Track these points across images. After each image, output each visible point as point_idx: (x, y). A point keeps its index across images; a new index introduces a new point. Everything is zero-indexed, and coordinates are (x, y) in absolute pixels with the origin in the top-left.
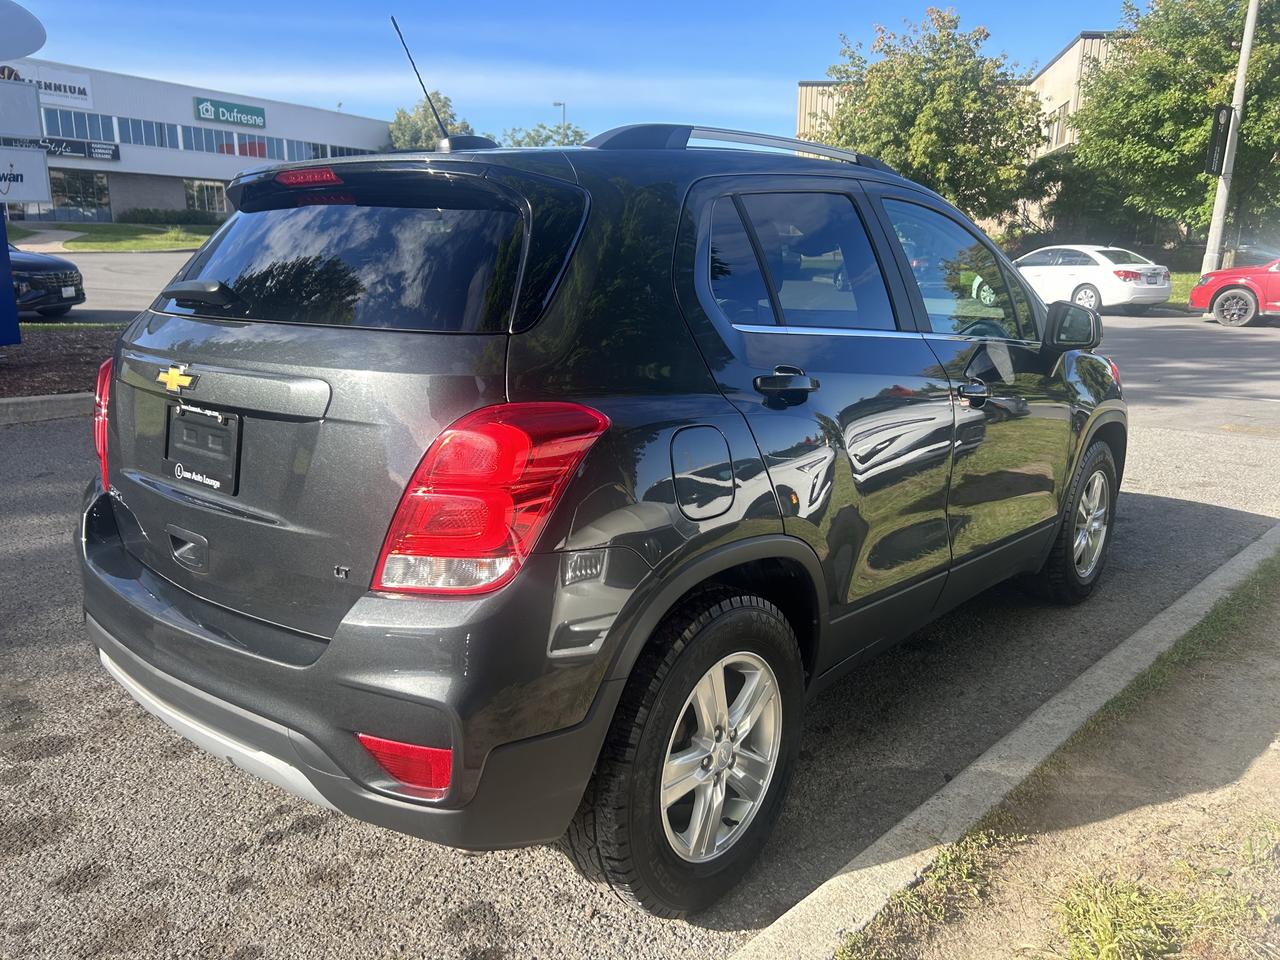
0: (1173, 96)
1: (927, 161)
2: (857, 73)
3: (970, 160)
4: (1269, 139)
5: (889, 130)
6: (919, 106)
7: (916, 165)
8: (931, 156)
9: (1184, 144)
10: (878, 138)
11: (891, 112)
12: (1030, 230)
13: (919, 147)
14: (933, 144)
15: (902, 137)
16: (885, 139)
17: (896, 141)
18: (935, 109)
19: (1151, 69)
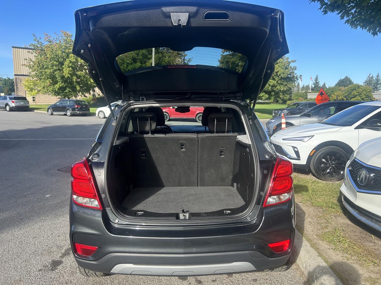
0: (138, 64)
1: (70, 76)
2: (41, 47)
3: (82, 76)
5: (56, 66)
6: (65, 60)
7: (66, 77)
8: (70, 74)
11: (55, 60)
12: (98, 96)
13: (66, 71)
14: (71, 71)
15: (61, 68)
16: (55, 69)
17: (59, 69)
18: (70, 61)
19: (132, 57)
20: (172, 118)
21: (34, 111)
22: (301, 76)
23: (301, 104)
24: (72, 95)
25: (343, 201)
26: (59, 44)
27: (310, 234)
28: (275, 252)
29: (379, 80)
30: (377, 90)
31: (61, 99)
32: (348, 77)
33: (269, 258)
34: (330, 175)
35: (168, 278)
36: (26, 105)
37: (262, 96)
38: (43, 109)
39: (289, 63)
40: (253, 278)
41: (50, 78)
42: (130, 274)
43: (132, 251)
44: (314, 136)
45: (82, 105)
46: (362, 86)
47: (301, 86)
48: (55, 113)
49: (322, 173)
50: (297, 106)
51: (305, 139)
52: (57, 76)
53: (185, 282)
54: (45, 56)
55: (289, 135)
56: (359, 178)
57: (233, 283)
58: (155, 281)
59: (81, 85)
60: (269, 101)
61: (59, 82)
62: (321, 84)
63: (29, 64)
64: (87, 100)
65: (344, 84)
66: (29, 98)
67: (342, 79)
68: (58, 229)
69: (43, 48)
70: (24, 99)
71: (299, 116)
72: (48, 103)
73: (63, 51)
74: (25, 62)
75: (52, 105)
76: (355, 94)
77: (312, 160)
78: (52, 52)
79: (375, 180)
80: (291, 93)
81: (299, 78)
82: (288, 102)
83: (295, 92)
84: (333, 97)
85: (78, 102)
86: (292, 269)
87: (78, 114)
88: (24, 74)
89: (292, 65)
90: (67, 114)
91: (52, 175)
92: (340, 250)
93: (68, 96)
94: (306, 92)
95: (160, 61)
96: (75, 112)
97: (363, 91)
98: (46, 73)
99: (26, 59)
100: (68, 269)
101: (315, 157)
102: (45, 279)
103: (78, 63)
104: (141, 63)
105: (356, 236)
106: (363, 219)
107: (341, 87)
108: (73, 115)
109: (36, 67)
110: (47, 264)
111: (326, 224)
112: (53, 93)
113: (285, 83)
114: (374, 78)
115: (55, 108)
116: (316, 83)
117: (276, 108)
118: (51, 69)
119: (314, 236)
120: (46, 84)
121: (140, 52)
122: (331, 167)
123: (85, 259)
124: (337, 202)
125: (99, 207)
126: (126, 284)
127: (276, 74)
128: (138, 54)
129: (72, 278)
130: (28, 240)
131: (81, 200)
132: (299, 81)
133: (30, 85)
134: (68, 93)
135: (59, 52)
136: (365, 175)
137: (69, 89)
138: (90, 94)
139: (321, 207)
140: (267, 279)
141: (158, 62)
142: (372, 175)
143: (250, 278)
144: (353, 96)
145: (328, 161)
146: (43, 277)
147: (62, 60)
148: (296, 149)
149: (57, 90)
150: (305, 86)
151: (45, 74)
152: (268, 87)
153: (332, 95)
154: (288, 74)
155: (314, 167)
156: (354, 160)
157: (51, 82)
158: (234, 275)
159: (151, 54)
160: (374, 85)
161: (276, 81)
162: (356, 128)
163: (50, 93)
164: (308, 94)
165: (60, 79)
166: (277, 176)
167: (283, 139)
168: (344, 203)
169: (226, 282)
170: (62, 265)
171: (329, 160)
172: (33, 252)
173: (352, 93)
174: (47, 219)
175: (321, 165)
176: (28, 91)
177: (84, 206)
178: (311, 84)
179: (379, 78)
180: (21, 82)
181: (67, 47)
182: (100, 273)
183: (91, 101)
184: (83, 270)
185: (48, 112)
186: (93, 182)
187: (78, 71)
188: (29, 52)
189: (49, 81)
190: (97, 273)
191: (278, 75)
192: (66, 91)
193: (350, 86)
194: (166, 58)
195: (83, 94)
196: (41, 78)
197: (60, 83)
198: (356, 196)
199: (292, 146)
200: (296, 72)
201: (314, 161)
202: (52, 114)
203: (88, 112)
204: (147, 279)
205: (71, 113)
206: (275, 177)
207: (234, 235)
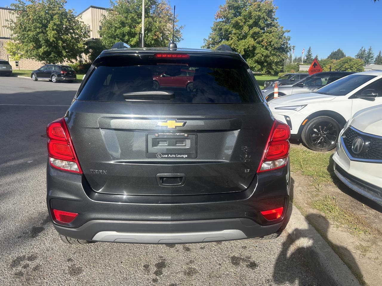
0: (127, 29)
1: (55, 40)
2: (22, 7)
3: (68, 40)
4: (151, 42)
5: (39, 28)
6: (49, 22)
7: (51, 41)
8: (55, 38)
9: (131, 42)
10: (36, 31)
11: (38, 22)
12: (86, 63)
13: (51, 35)
14: (56, 34)
15: (44, 31)
16: (39, 31)
17: (42, 32)
18: (54, 23)
19: (121, 21)
20: (161, 87)
21: (17, 77)
22: (294, 47)
23: (293, 75)
24: (57, 60)
25: (334, 170)
26: (43, 4)
27: (301, 202)
28: (267, 220)
29: (371, 54)
30: (368, 64)
31: (45, 64)
32: (341, 49)
33: (262, 226)
34: (321, 145)
35: (155, 245)
36: (9, 69)
37: (255, 67)
38: (27, 75)
39: (284, 33)
40: (242, 245)
41: (34, 42)
42: (114, 242)
43: (115, 218)
44: (307, 105)
45: (68, 71)
46: (354, 59)
47: (293, 58)
48: (39, 79)
49: (313, 143)
50: (289, 78)
51: (298, 109)
52: (41, 39)
53: (172, 250)
54: (27, 17)
55: (282, 104)
56: (354, 146)
57: (222, 250)
58: (142, 249)
59: (67, 50)
60: (260, 73)
61: (43, 46)
62: (313, 57)
63: (11, 26)
64: (74, 66)
65: (336, 56)
66: (12, 63)
67: (334, 51)
68: (40, 195)
69: (25, 8)
70: (6, 63)
71: (292, 86)
72: (32, 68)
73: (46, 13)
74: (6, 24)
75: (36, 71)
76: (347, 67)
77: (304, 130)
78: (35, 12)
79: (370, 148)
80: (283, 65)
81: (292, 48)
82: (280, 73)
83: (287, 64)
84: (324, 70)
85: (64, 68)
86: (282, 237)
87: (64, 80)
88: (6, 37)
89: (286, 35)
90: (53, 80)
91: (35, 141)
92: (331, 218)
93: (53, 61)
94: (298, 64)
95: (150, 26)
96: (61, 78)
97: (354, 64)
98: (29, 35)
99: (8, 21)
100: (49, 236)
101: (307, 127)
102: (25, 246)
103: (63, 26)
104: (130, 27)
105: (346, 204)
106: (355, 188)
107: (333, 60)
108: (58, 81)
109: (18, 29)
110: (27, 230)
111: (317, 193)
112: (37, 58)
113: (278, 53)
114: (366, 52)
115: (39, 74)
116: (309, 55)
117: (268, 80)
118: (34, 31)
119: (304, 204)
120: (29, 48)
121: (129, 15)
122: (322, 137)
123: (64, 226)
124: (327, 171)
125: (79, 171)
126: (111, 251)
127: (269, 44)
128: (126, 18)
129: (53, 245)
130: (8, 206)
131: (59, 163)
132: (292, 52)
133: (13, 48)
134: (53, 58)
135: (43, 13)
136: (360, 143)
137: (54, 54)
138: (77, 60)
139: (312, 176)
140: (256, 246)
141: (148, 27)
142: (367, 143)
143: (239, 246)
144: (344, 69)
145: (319, 131)
146: (23, 244)
147: (46, 21)
148: (288, 118)
149: (41, 55)
150: (297, 58)
151: (27, 37)
152: (261, 58)
153: (324, 68)
154: (282, 44)
155: (306, 137)
156: (349, 128)
157: (35, 45)
158: (223, 242)
159: (141, 18)
160: (366, 59)
161: (269, 52)
162: (349, 98)
163: (33, 57)
164: (300, 66)
165: (44, 43)
166: (273, 141)
167: (275, 108)
168: (336, 172)
169: (215, 249)
170: (44, 232)
171: (321, 130)
172: (13, 219)
173: (344, 66)
174: (29, 185)
175: (312, 135)
176: (10, 55)
177: (62, 169)
178: (304, 57)
179: (371, 52)
180: (2, 45)
181: (50, 7)
182: (83, 240)
183: (77, 67)
184: (64, 238)
185: (32, 78)
186: (71, 144)
187: (63, 34)
188: (10, 13)
189: (32, 44)
190: (80, 241)
191: (272, 45)
192: (51, 56)
193: (342, 59)
194: (156, 22)
195: (69, 59)
196: (24, 41)
197: (45, 47)
198: (349, 164)
199: (284, 116)
200: (289, 42)
201: (306, 131)
202: (36, 80)
203: (74, 79)
204: (133, 246)
205: (56, 79)
206: (270, 141)
207: (225, 202)
